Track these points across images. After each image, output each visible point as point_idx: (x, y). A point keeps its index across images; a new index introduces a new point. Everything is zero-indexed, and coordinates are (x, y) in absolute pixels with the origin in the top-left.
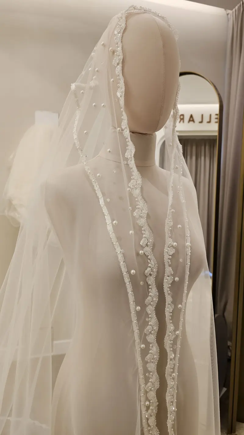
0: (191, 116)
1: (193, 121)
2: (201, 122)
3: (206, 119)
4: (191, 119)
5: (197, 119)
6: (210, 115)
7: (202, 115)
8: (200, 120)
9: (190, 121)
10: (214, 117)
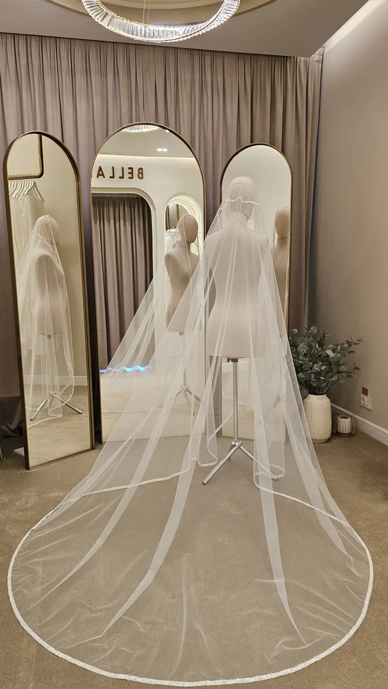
0: (100, 169)
1: (103, 175)
2: (113, 177)
3: (118, 174)
4: (101, 173)
5: (108, 173)
6: (123, 168)
7: (113, 167)
8: (112, 175)
9: (98, 175)
10: (127, 171)
